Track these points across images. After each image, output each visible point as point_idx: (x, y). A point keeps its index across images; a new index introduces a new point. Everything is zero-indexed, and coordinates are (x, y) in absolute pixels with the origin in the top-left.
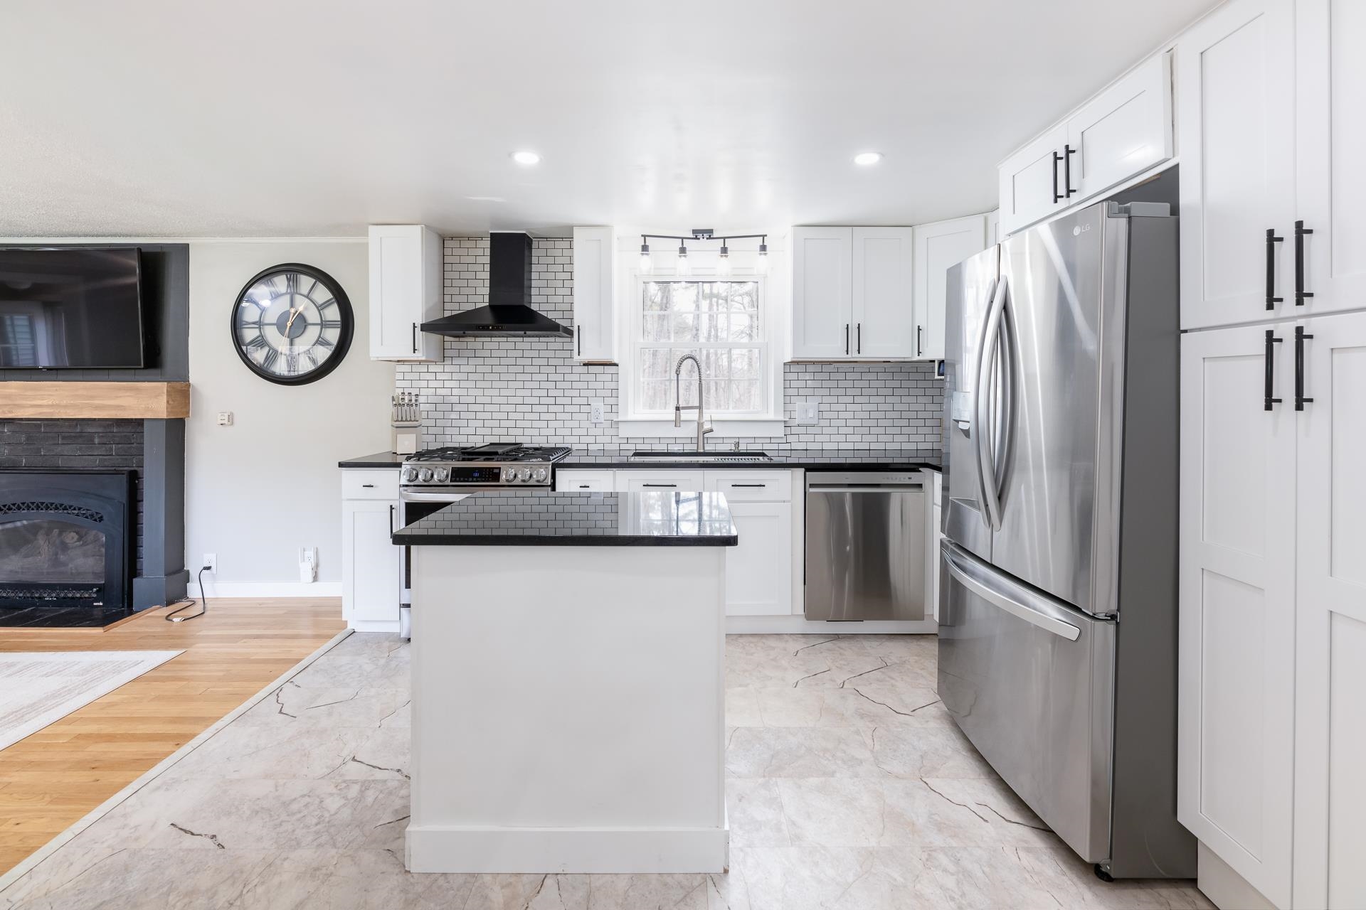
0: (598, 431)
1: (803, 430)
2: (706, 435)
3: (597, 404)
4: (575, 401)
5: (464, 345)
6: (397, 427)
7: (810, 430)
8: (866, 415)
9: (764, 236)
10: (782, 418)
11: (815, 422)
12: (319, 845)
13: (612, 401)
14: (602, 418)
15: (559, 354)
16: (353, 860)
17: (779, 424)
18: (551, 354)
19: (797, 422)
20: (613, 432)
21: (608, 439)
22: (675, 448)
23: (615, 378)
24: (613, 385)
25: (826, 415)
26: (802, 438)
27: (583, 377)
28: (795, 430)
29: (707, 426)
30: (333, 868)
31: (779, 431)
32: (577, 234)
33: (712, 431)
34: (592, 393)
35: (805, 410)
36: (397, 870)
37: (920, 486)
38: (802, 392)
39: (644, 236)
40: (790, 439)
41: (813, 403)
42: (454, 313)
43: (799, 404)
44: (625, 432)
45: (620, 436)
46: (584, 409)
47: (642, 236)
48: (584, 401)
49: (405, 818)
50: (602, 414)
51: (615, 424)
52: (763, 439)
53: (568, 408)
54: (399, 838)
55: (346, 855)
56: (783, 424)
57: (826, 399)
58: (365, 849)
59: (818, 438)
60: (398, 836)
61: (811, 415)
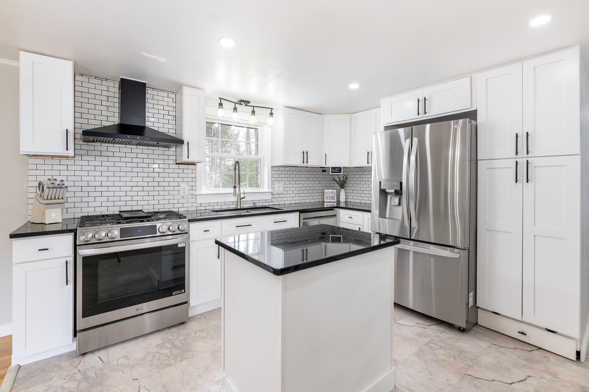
0: (185, 201)
1: (277, 196)
2: (241, 200)
3: (184, 186)
4: (171, 184)
5: (92, 148)
6: (46, 204)
7: (281, 196)
8: (299, 189)
9: (272, 109)
10: (270, 191)
11: (282, 192)
13: (193, 184)
14: (187, 193)
15: (160, 157)
17: (270, 193)
18: (156, 157)
19: (276, 192)
20: (194, 200)
21: (190, 205)
22: (224, 207)
23: (194, 171)
24: (193, 175)
25: (286, 189)
26: (278, 199)
27: (176, 171)
28: (275, 196)
29: (242, 196)
31: (269, 197)
32: (186, 90)
33: (244, 198)
34: (181, 180)
35: (279, 187)
37: (335, 215)
38: (278, 179)
39: (221, 99)
40: (273, 200)
41: (282, 184)
42: (96, 127)
43: (276, 185)
44: (200, 200)
45: (197, 203)
46: (176, 188)
47: (219, 98)
48: (176, 184)
50: (187, 190)
51: (195, 196)
52: (263, 201)
53: (166, 188)
56: (271, 194)
57: (286, 182)
59: (284, 199)
61: (281, 189)
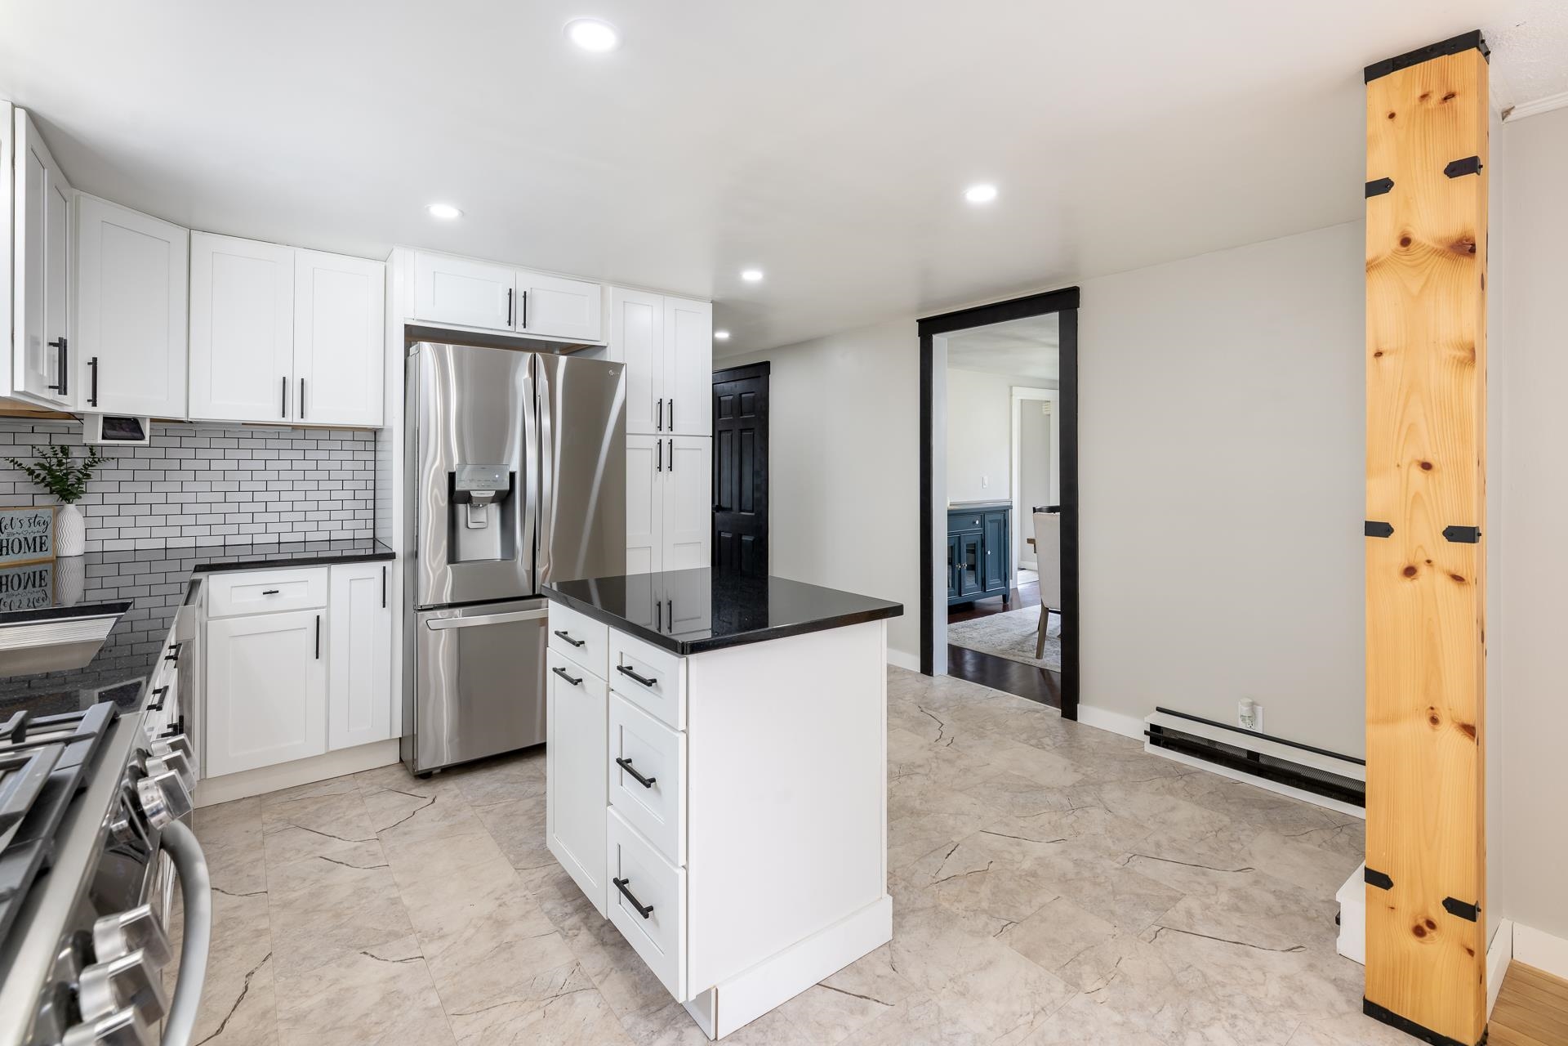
12: (954, 1022)
16: (928, 981)
30: (948, 984)
36: (897, 945)
49: (861, 997)
54: (878, 976)
55: (933, 992)
58: (913, 984)
60: (879, 980)
